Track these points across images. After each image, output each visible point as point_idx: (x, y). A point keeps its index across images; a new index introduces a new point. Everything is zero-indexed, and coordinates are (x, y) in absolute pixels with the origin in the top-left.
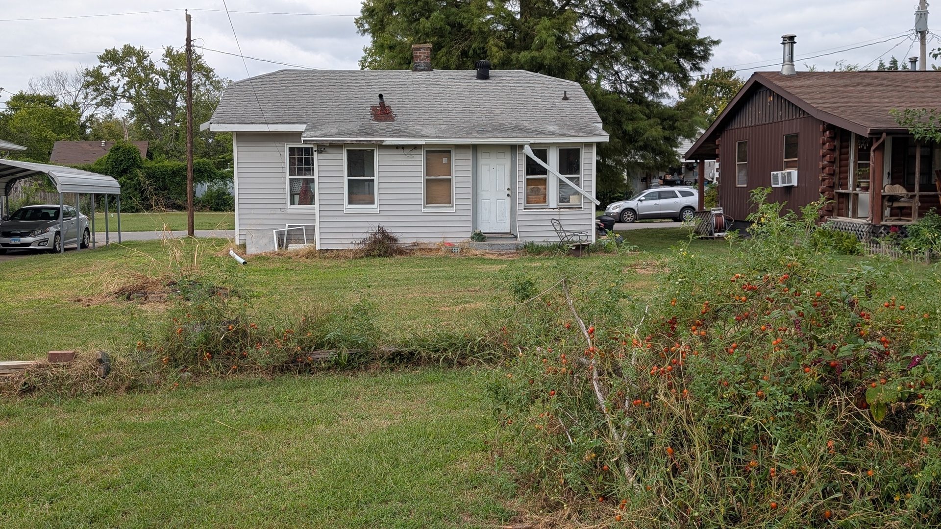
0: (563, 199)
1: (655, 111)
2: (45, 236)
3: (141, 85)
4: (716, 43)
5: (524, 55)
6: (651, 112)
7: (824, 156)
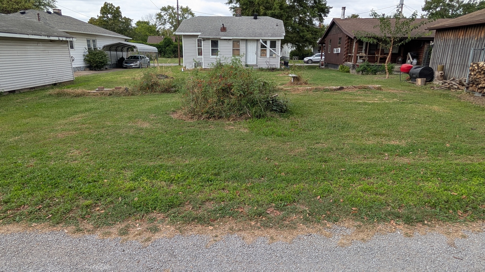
0: (271, 55)
1: (310, 29)
2: (137, 63)
3: (173, 18)
4: (332, 8)
5: (270, 12)
6: (309, 29)
7: (346, 44)
